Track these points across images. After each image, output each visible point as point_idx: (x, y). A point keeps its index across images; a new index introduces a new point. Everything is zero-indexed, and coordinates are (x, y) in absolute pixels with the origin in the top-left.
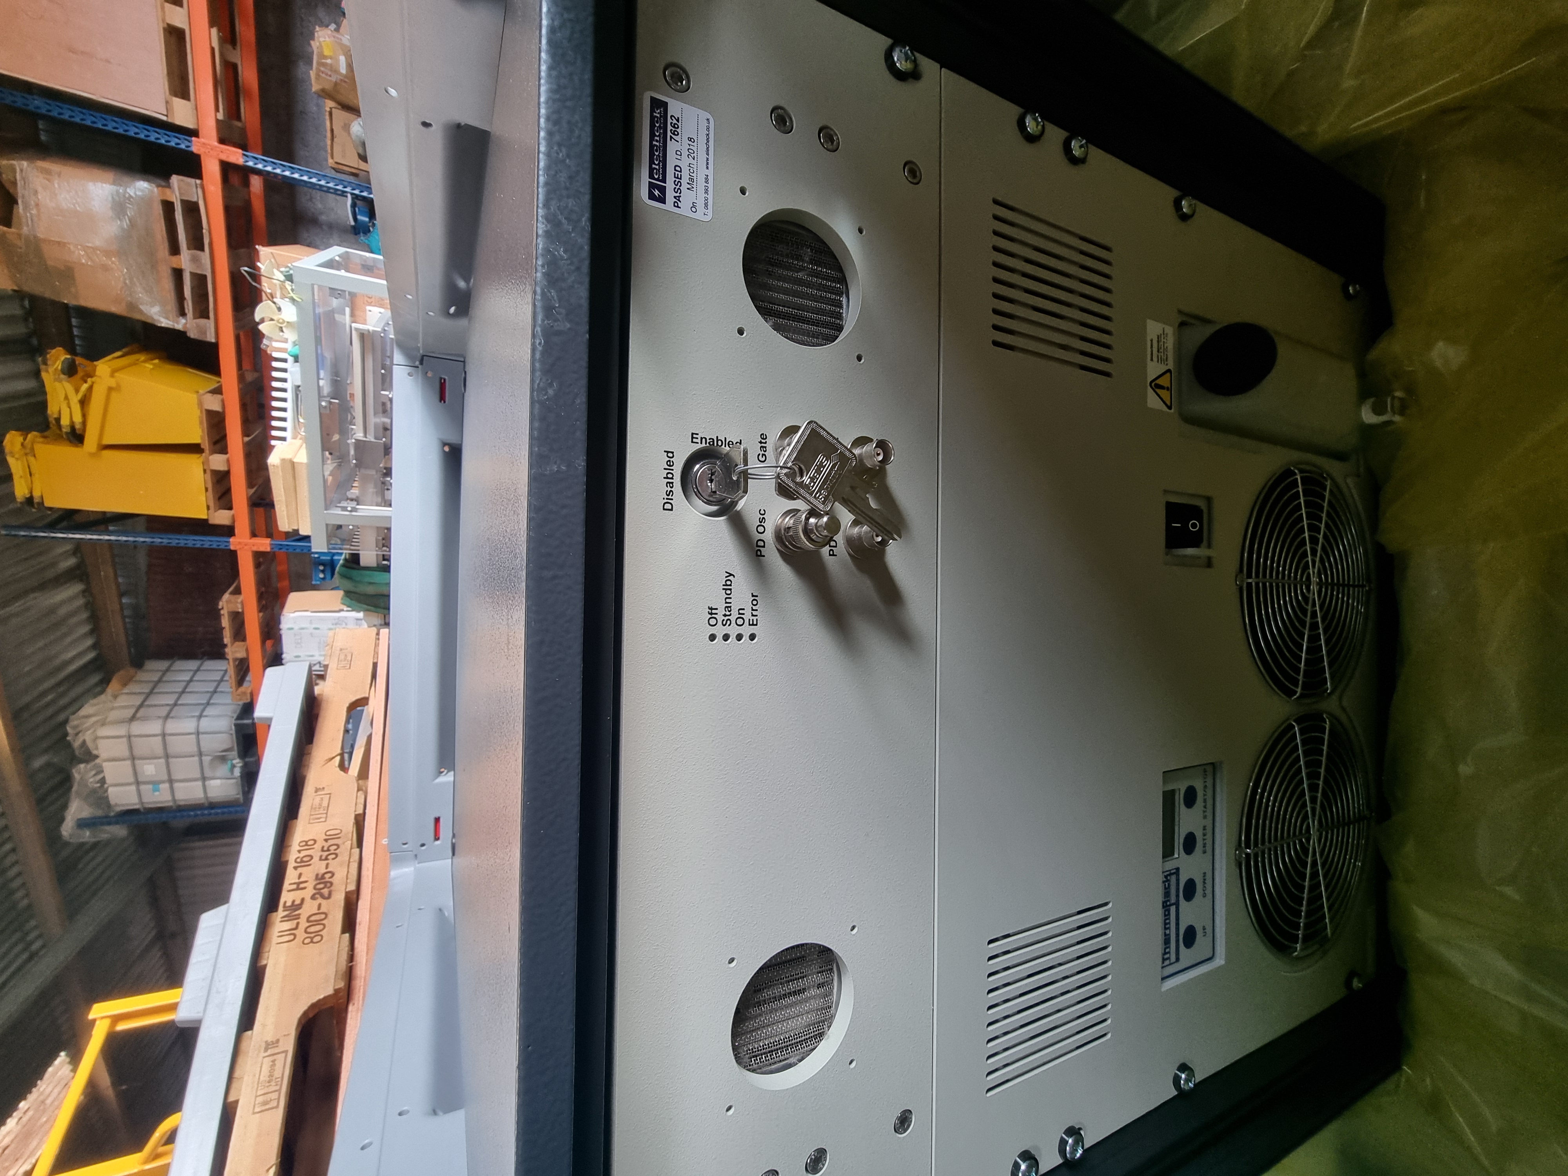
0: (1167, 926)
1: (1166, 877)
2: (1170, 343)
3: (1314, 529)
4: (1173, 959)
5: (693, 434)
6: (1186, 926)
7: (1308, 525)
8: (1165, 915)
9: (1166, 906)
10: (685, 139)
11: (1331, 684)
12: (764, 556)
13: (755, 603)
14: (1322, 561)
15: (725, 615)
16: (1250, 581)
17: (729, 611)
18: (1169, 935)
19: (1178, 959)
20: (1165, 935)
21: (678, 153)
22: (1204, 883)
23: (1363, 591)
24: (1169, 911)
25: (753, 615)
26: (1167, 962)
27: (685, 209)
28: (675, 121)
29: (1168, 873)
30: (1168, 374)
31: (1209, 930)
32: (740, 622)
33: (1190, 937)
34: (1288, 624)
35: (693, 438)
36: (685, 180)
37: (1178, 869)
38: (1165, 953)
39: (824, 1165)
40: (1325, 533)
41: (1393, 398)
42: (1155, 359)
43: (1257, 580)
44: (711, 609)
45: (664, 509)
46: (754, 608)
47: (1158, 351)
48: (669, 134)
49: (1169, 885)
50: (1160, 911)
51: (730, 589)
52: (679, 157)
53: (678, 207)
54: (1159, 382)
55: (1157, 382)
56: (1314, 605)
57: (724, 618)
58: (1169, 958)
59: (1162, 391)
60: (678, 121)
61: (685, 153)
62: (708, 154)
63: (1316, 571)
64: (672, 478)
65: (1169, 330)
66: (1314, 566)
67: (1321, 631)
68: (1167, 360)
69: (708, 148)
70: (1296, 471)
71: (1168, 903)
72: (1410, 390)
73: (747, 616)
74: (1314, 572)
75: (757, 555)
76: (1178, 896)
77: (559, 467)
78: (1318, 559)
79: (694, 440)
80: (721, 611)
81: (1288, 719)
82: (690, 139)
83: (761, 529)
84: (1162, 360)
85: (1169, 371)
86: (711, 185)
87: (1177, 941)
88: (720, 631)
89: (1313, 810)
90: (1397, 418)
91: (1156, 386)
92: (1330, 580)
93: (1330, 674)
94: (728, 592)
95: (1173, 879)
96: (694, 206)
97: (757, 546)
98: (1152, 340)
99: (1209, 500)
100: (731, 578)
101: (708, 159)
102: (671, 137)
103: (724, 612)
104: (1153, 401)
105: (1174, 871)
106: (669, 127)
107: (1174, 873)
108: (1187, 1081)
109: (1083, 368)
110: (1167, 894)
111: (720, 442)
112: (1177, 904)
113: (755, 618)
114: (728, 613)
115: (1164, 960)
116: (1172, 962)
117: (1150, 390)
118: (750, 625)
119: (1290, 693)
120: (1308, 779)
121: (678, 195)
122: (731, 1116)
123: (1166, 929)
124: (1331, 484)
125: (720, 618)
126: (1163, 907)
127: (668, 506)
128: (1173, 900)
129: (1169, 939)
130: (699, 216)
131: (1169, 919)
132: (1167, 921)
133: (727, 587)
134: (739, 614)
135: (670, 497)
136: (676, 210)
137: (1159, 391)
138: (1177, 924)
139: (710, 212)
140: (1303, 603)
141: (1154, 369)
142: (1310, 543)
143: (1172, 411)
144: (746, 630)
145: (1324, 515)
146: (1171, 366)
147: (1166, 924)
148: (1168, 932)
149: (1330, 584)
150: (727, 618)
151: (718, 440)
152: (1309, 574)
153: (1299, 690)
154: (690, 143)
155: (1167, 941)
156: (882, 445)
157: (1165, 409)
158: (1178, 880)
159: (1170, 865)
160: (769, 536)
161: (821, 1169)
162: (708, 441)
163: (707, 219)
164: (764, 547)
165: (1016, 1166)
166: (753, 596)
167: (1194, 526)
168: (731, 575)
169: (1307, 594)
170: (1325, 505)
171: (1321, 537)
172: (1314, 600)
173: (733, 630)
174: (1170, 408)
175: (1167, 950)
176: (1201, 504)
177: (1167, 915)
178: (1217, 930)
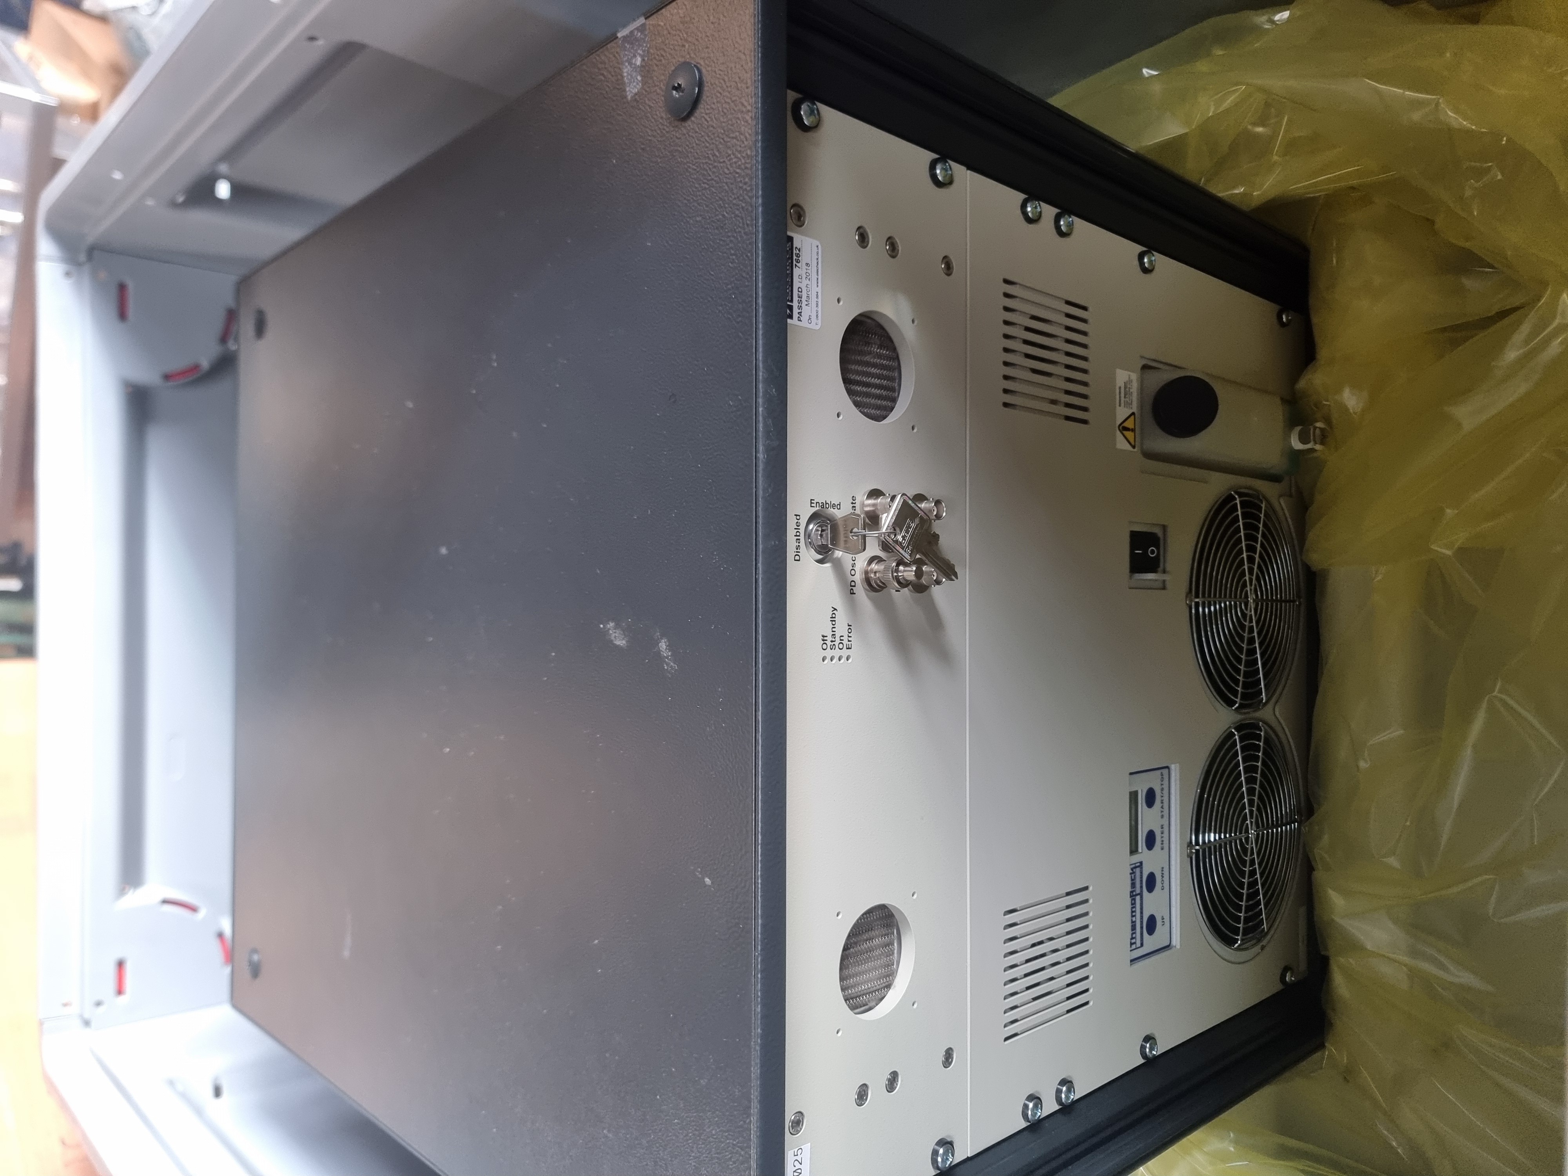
0: (1134, 914)
1: (1132, 869)
2: (1135, 387)
3: (1251, 549)
4: (1138, 944)
5: (811, 500)
6: (1148, 916)
7: (1246, 545)
8: (1132, 904)
9: (1133, 896)
10: (804, 267)
11: (1266, 695)
12: (855, 594)
13: (850, 631)
14: (1258, 579)
15: (832, 641)
16: (1197, 600)
17: (835, 638)
18: (1135, 922)
19: (1142, 945)
20: (1132, 922)
21: (800, 277)
22: (1163, 877)
23: (1294, 605)
24: (1134, 900)
25: (849, 641)
26: (1134, 947)
27: (804, 323)
28: (798, 252)
29: (1134, 866)
30: (1133, 417)
31: (1167, 920)
32: (841, 646)
33: (1151, 925)
34: (1230, 640)
35: (811, 503)
36: (804, 299)
37: (1141, 863)
38: (1132, 938)
39: (897, 1085)
40: (1260, 553)
41: (1315, 428)
42: (1123, 405)
43: (1203, 600)
44: (823, 636)
45: (795, 560)
46: (850, 635)
47: (1125, 397)
48: (794, 262)
49: (1135, 876)
50: (1129, 900)
51: (835, 621)
52: (800, 280)
53: (800, 320)
54: (1126, 424)
55: (1123, 425)
56: (1251, 621)
57: (831, 643)
58: (1135, 943)
59: (1128, 432)
60: (799, 250)
61: (804, 276)
62: (818, 275)
63: (1253, 587)
64: (799, 536)
65: (1134, 377)
66: (1251, 585)
67: (1257, 645)
68: (1131, 404)
69: (818, 270)
70: (1237, 496)
71: (1134, 893)
72: (1328, 420)
73: (845, 642)
74: (1251, 590)
75: (851, 593)
76: (1141, 887)
77: (775, 543)
78: (1254, 578)
79: (813, 505)
80: (829, 638)
81: (1230, 727)
82: (807, 264)
83: (853, 573)
84: (1128, 404)
85: (1133, 414)
86: (820, 300)
87: (1142, 928)
88: (829, 653)
89: (1251, 812)
90: (1318, 447)
91: (1123, 429)
92: (1265, 598)
93: (1265, 685)
94: (834, 623)
95: (1138, 870)
96: (810, 319)
97: (851, 586)
98: (1120, 388)
99: (1164, 528)
100: (835, 612)
101: (818, 279)
102: (796, 265)
103: (831, 639)
104: (1122, 444)
105: (1139, 864)
106: (795, 257)
107: (1138, 867)
108: (1151, 1049)
109: (1068, 418)
110: (1133, 885)
111: (827, 505)
112: (1141, 894)
113: (850, 643)
114: (834, 640)
115: (1132, 944)
116: (1137, 946)
117: (1118, 432)
118: (847, 649)
119: (1230, 703)
120: (1247, 783)
121: (800, 311)
122: (840, 1037)
123: (1133, 916)
124: (1266, 506)
125: (829, 643)
126: (1131, 897)
127: (797, 558)
128: (1138, 891)
129: (1135, 925)
130: (812, 326)
131: (1134, 907)
132: (1134, 910)
133: (833, 619)
134: (841, 640)
135: (798, 550)
136: (799, 323)
137: (1125, 432)
138: (1142, 913)
139: (819, 321)
140: (1242, 620)
141: (1122, 413)
142: (1248, 563)
143: (1135, 450)
144: (845, 653)
145: (1260, 536)
146: (1135, 410)
147: (1132, 912)
148: (1134, 919)
149: (1265, 601)
150: (833, 643)
151: (826, 504)
152: (1247, 591)
153: (1238, 700)
154: (807, 268)
155: (1133, 928)
156: (938, 503)
157: (1131, 449)
158: (1141, 873)
159: (1136, 859)
160: (858, 577)
161: (896, 1087)
162: (820, 505)
163: (818, 327)
164: (855, 586)
165: (1026, 1107)
166: (849, 626)
167: (1153, 552)
168: (835, 609)
169: (1245, 611)
170: (1261, 526)
171: (1257, 556)
172: (1251, 616)
173: (837, 653)
174: (1134, 447)
175: (1134, 936)
176: (1158, 531)
177: (1133, 904)
178: (1173, 919)
